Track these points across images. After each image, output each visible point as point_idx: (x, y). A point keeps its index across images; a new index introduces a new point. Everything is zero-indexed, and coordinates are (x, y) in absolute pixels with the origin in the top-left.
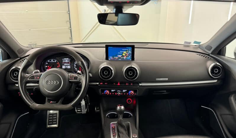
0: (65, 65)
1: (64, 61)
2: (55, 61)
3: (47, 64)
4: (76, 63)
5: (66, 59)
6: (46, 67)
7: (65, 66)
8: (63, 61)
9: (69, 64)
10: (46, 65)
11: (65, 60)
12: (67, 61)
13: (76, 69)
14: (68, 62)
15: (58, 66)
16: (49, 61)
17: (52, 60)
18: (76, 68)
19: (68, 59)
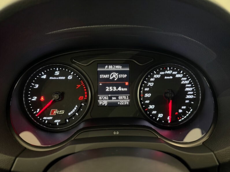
0: (109, 93)
1: (106, 76)
2: (70, 77)
3: (37, 86)
4: (151, 84)
5: (111, 68)
6: (35, 99)
7: (110, 98)
8: (101, 76)
9: (123, 86)
10: (35, 92)
11: (109, 72)
12: (115, 76)
13: (151, 107)
14: (119, 79)
15: (81, 98)
16: (44, 77)
17: (57, 73)
18: (151, 103)
19: (119, 68)
